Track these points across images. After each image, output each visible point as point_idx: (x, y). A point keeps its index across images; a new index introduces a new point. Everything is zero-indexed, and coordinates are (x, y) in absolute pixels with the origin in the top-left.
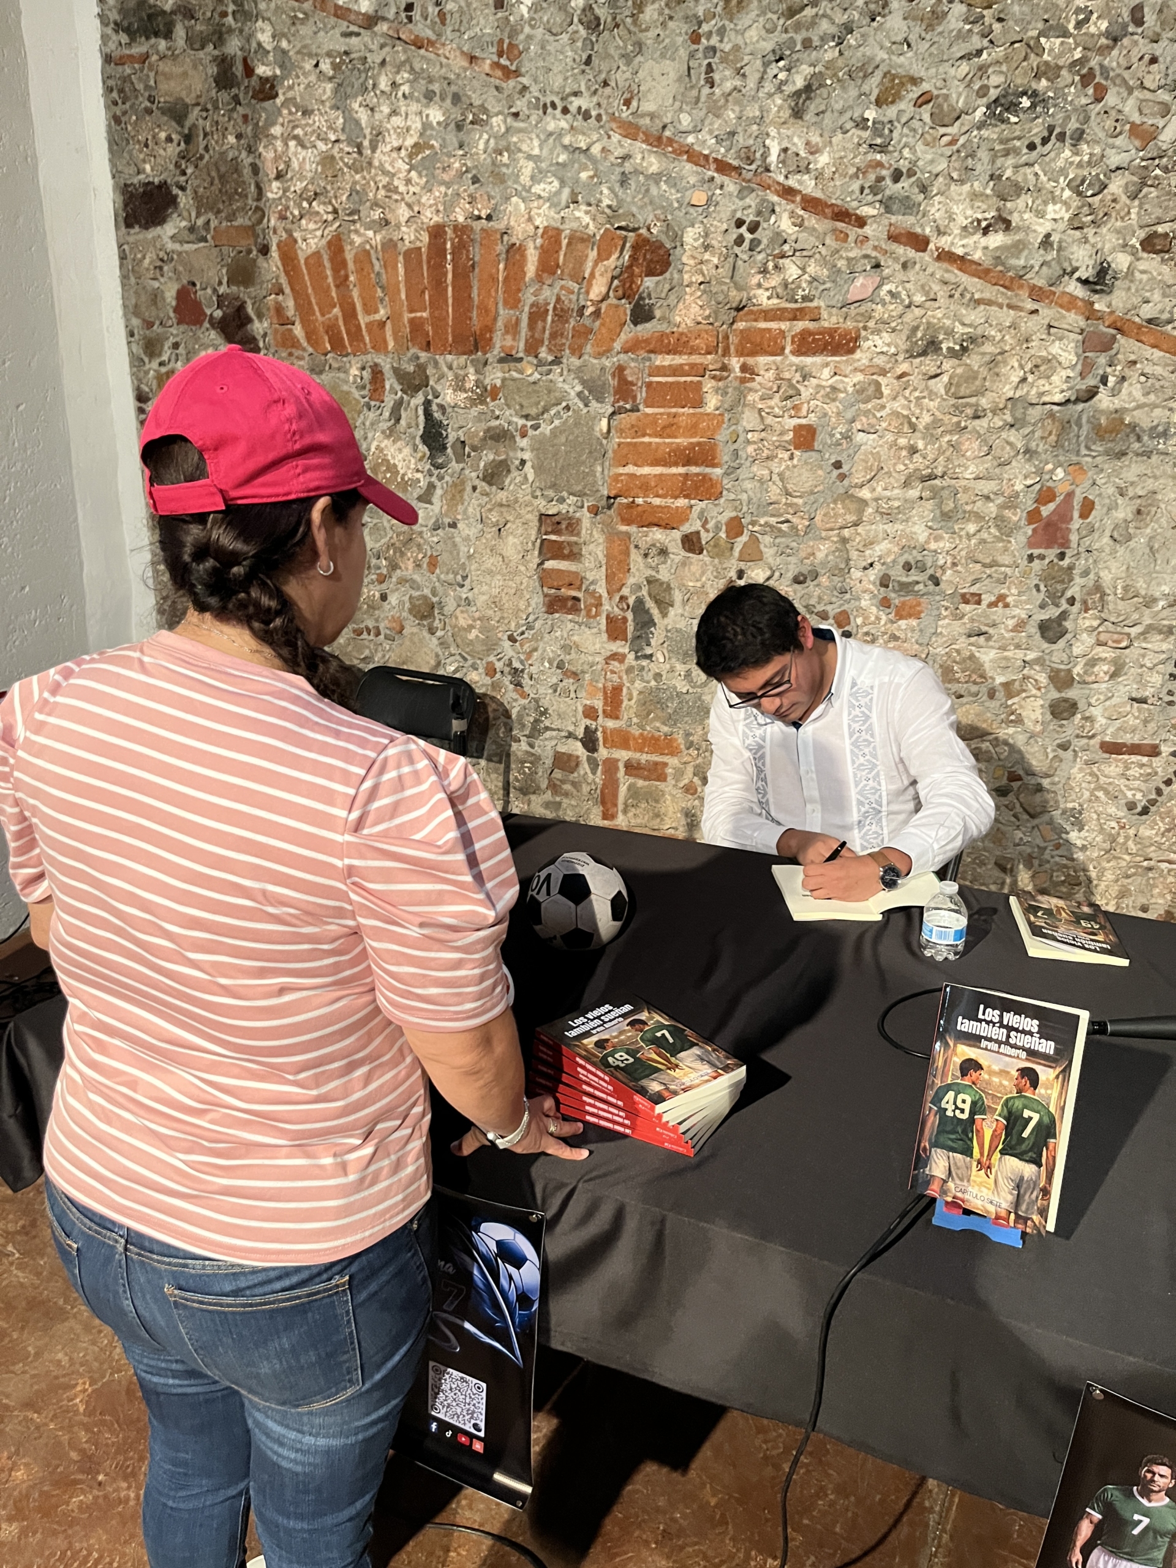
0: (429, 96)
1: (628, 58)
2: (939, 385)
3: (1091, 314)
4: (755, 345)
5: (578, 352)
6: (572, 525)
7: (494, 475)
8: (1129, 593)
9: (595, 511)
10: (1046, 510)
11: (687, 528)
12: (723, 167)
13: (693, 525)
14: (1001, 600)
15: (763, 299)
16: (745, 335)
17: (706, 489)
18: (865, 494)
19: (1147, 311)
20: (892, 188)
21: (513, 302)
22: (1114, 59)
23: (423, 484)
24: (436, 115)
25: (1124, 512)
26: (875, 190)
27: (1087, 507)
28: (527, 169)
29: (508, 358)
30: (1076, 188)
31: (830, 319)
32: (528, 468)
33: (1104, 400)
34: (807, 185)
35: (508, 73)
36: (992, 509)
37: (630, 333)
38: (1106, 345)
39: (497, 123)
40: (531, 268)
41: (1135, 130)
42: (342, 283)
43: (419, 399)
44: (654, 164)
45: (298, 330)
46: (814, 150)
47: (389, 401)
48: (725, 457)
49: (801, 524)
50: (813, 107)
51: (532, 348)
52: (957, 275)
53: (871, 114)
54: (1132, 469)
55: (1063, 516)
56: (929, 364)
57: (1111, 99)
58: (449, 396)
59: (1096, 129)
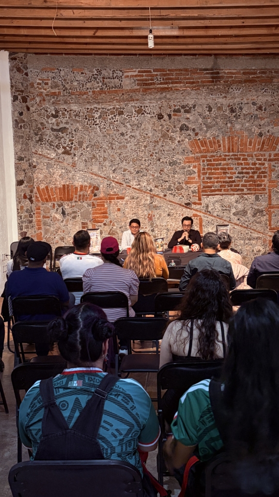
0: (62, 169)
1: (91, 166)
2: (135, 203)
3: (151, 194)
4: (110, 199)
5: (86, 200)
6: (87, 224)
7: (74, 218)
8: (160, 225)
9: (90, 221)
10: (150, 216)
11: (104, 222)
12: (105, 178)
13: (105, 222)
14: (146, 228)
15: (111, 193)
16: (109, 197)
17: (106, 217)
18: (127, 216)
19: (157, 194)
20: (126, 181)
21: (76, 194)
22: (149, 168)
23: (62, 220)
24: (63, 171)
25: (158, 216)
26: (124, 181)
27: (154, 216)
28: (78, 178)
29: (76, 201)
30: (147, 181)
31: (120, 195)
32: (80, 216)
33: (154, 203)
34: (116, 180)
35: (74, 166)
36: (143, 217)
37: (93, 198)
38: (153, 197)
39: (73, 172)
40: (79, 190)
41: (152, 175)
42: (48, 192)
43: (61, 207)
44: (96, 178)
45: (40, 199)
46: (116, 177)
47: (56, 208)
48: (108, 213)
49: (120, 220)
50: (116, 172)
51: (79, 200)
52: (135, 190)
53: (123, 173)
54: (158, 211)
55: (151, 217)
56: (133, 200)
57: (149, 172)
58: (66, 207)
59: (148, 175)
